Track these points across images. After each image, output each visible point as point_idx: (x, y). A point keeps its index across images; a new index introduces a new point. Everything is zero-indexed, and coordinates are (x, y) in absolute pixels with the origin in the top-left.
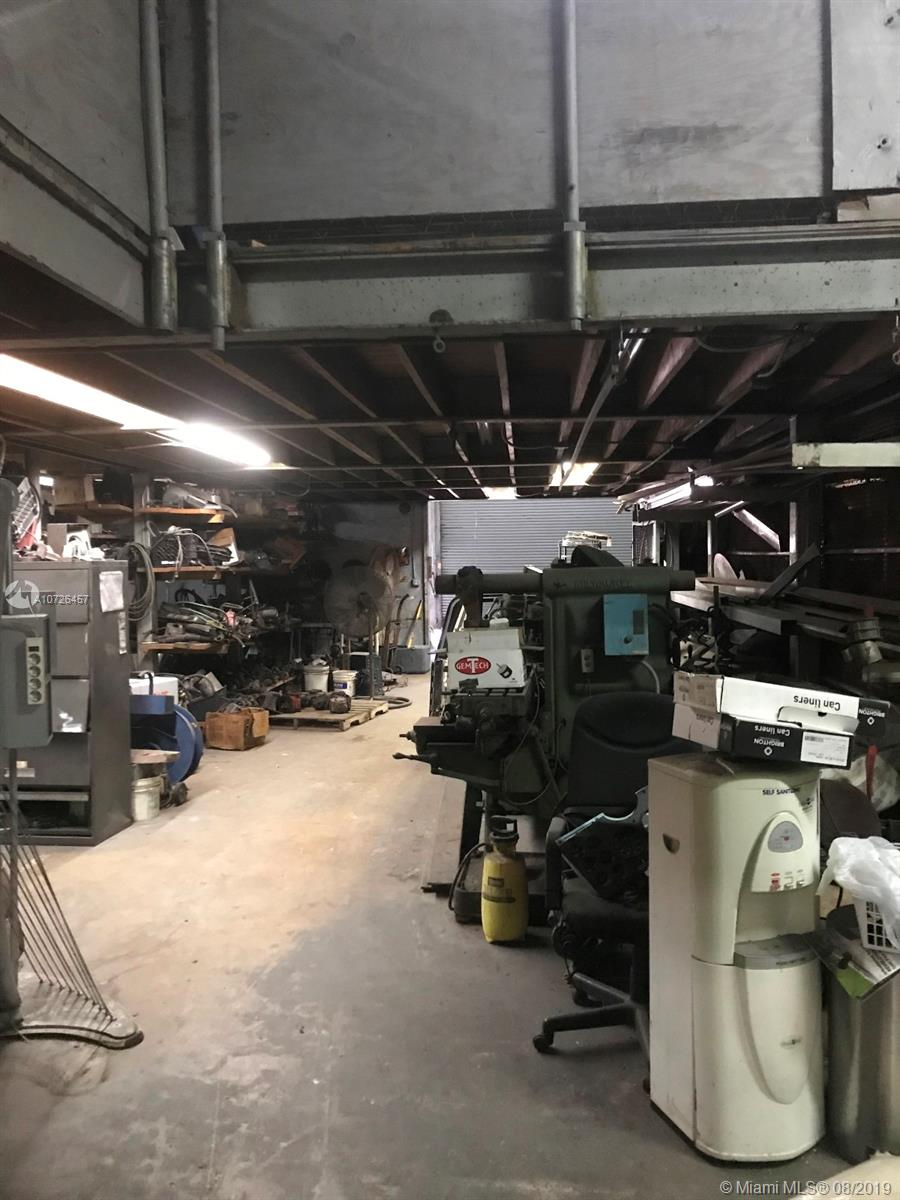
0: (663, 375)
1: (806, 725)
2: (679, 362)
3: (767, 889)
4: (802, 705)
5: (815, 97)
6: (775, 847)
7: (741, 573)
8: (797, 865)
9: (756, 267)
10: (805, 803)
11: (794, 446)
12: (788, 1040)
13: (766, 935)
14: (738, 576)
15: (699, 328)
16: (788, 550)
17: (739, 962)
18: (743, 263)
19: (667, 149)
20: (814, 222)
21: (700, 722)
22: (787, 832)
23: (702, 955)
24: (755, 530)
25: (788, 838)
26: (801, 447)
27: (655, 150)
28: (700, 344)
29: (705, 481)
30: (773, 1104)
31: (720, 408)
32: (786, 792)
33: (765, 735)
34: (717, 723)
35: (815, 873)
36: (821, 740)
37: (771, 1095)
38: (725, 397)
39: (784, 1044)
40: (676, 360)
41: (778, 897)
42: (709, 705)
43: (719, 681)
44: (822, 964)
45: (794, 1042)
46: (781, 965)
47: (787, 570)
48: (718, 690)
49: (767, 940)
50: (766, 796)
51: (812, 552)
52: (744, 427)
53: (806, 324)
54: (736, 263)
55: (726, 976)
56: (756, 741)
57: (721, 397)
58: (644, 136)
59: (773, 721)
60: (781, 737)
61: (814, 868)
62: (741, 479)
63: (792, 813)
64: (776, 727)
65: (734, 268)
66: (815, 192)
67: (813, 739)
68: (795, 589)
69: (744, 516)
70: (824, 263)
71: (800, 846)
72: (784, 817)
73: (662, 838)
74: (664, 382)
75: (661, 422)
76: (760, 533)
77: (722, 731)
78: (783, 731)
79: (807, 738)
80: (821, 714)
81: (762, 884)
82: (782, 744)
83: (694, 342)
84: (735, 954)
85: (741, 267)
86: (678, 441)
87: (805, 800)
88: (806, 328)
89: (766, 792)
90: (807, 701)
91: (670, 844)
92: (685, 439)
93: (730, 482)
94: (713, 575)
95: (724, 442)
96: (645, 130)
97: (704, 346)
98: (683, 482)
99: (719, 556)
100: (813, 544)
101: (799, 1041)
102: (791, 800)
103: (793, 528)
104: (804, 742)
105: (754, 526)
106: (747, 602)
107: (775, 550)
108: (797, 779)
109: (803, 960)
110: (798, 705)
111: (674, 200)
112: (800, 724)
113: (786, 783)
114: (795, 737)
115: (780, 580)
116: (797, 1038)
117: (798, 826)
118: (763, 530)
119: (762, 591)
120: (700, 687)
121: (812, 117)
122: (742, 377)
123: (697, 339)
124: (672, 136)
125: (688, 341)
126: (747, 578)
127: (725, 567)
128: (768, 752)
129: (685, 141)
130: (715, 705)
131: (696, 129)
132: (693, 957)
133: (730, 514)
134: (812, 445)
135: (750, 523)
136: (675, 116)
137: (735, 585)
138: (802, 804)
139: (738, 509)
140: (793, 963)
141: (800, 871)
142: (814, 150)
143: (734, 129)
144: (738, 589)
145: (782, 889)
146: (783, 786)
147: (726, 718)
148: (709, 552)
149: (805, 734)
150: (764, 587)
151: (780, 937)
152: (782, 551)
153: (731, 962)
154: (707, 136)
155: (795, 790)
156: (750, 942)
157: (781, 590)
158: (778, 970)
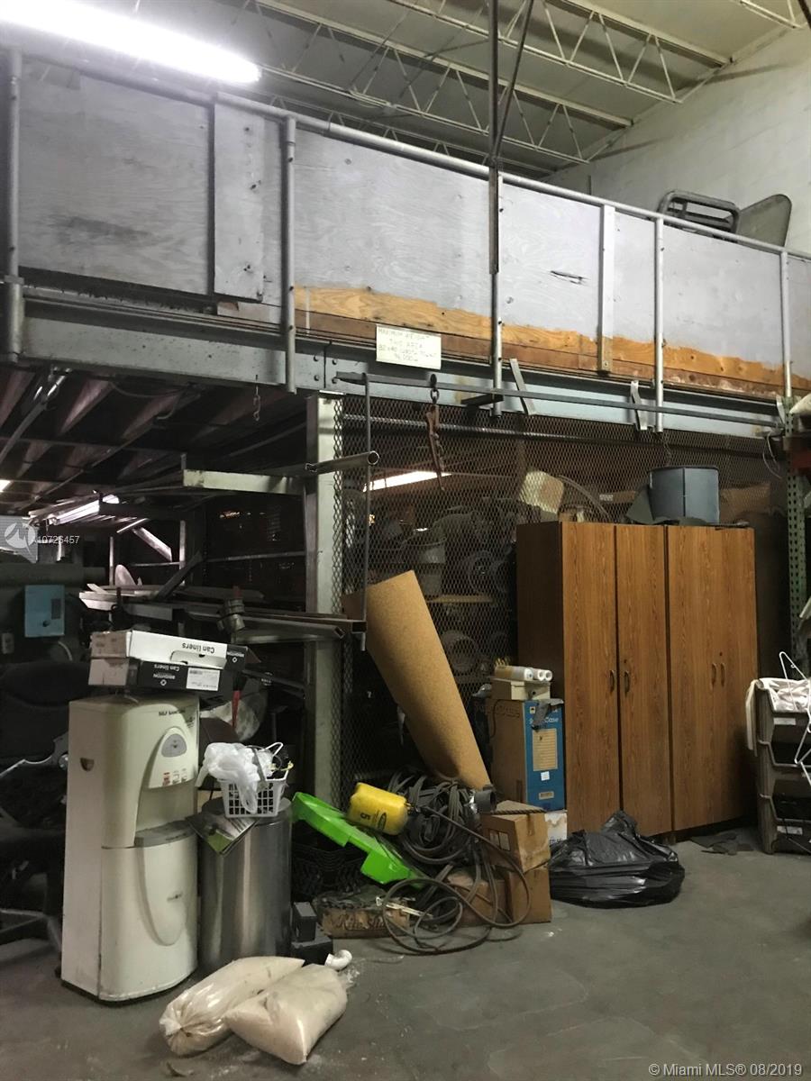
0: (80, 408)
1: (191, 663)
2: (95, 399)
3: (161, 785)
4: (189, 650)
5: (203, 226)
6: (167, 754)
7: (139, 580)
8: (183, 766)
9: (160, 336)
10: (189, 721)
11: (185, 471)
12: (173, 895)
13: (158, 823)
14: (136, 582)
15: (114, 375)
16: (178, 560)
17: (139, 843)
18: (150, 332)
19: (93, 237)
20: (201, 312)
21: (113, 669)
22: (175, 741)
23: (109, 846)
24: (151, 544)
25: (177, 746)
26: (190, 473)
27: (84, 235)
28: (114, 387)
29: (112, 500)
30: (162, 947)
31: (125, 441)
32: (175, 712)
33: (162, 671)
34: (126, 667)
35: (194, 773)
36: (201, 673)
37: (160, 941)
38: (130, 433)
39: (169, 899)
40: (92, 398)
41: (169, 789)
42: (121, 653)
43: (129, 633)
44: (199, 836)
45: (177, 897)
46: (170, 840)
47: (178, 573)
48: (128, 640)
49: (160, 827)
50: (162, 717)
51: (198, 558)
52: (145, 458)
53: (194, 384)
54: (144, 331)
55: (128, 855)
56: (155, 676)
57: (127, 432)
58: (75, 222)
59: (167, 661)
60: (172, 672)
61: (194, 768)
62: (142, 499)
63: (177, 727)
64: (170, 665)
65: (142, 334)
66: (202, 290)
67: (195, 672)
68: (184, 588)
69: (143, 533)
70: (207, 342)
71: (184, 752)
72: (174, 731)
73: (79, 760)
74: (81, 413)
75: (74, 447)
76: (156, 547)
77: (130, 671)
78: (174, 668)
79: (191, 672)
80: (201, 656)
81: (156, 782)
82: (173, 677)
83: (109, 385)
84: (136, 838)
85: (147, 334)
86: (87, 465)
87: (188, 719)
88: (195, 386)
89: (161, 714)
90: (191, 647)
91: (85, 764)
92: (94, 465)
93: (133, 501)
94: (114, 583)
95: (126, 471)
96: (76, 218)
97: (118, 390)
98: (92, 500)
99: (120, 567)
100: (198, 552)
101: (180, 895)
102: (179, 719)
103: (182, 541)
104: (189, 675)
105: (151, 541)
106: (144, 601)
107: (169, 561)
108: (183, 704)
109: (185, 835)
110: (185, 650)
111: (97, 275)
112: (186, 663)
113: (176, 706)
114: (182, 672)
115: (171, 582)
116: (178, 894)
117: (182, 736)
118: (159, 544)
119: (157, 592)
120: (114, 640)
121: (200, 239)
122: (144, 419)
123: (111, 383)
124: (97, 228)
125: (104, 384)
126: (143, 584)
127: (125, 576)
128: (163, 683)
129: (107, 234)
130: (124, 652)
131: (116, 226)
132: (103, 847)
133: (130, 531)
134: (198, 472)
135: (147, 538)
136: (99, 213)
137: (133, 590)
138: (187, 721)
139: (137, 527)
140: (177, 838)
141: (184, 770)
142: (201, 262)
143: (144, 234)
144: (136, 592)
145: (171, 784)
146: (173, 708)
147: (133, 661)
148: (111, 564)
149: (190, 669)
150: (158, 589)
151: (169, 824)
152: (173, 561)
153: (132, 844)
154: (124, 235)
155: (182, 711)
156: (146, 830)
157: (172, 590)
158: (167, 845)
